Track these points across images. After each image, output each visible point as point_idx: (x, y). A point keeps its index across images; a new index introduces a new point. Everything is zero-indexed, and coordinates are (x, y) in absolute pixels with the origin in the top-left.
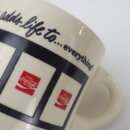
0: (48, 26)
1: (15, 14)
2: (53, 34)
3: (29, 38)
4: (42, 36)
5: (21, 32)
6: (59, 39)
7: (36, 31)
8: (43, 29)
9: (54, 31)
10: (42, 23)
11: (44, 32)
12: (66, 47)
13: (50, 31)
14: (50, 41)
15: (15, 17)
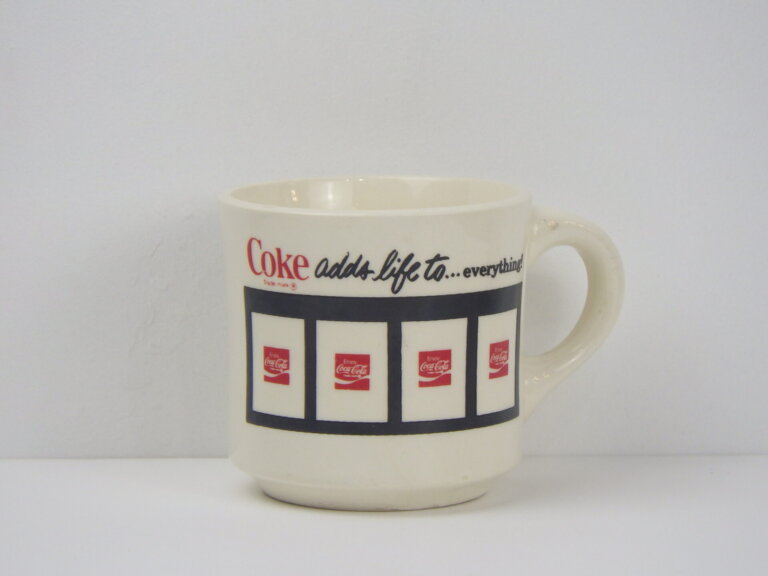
0: (422, 257)
1: (352, 260)
2: (436, 265)
3: (401, 294)
4: (421, 278)
5: (382, 290)
6: (451, 267)
7: (407, 275)
8: (417, 265)
9: (438, 258)
10: (411, 256)
11: (421, 271)
12: (467, 272)
13: (431, 262)
14: (438, 280)
15: (353, 266)
